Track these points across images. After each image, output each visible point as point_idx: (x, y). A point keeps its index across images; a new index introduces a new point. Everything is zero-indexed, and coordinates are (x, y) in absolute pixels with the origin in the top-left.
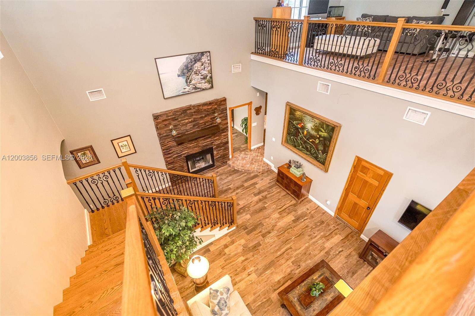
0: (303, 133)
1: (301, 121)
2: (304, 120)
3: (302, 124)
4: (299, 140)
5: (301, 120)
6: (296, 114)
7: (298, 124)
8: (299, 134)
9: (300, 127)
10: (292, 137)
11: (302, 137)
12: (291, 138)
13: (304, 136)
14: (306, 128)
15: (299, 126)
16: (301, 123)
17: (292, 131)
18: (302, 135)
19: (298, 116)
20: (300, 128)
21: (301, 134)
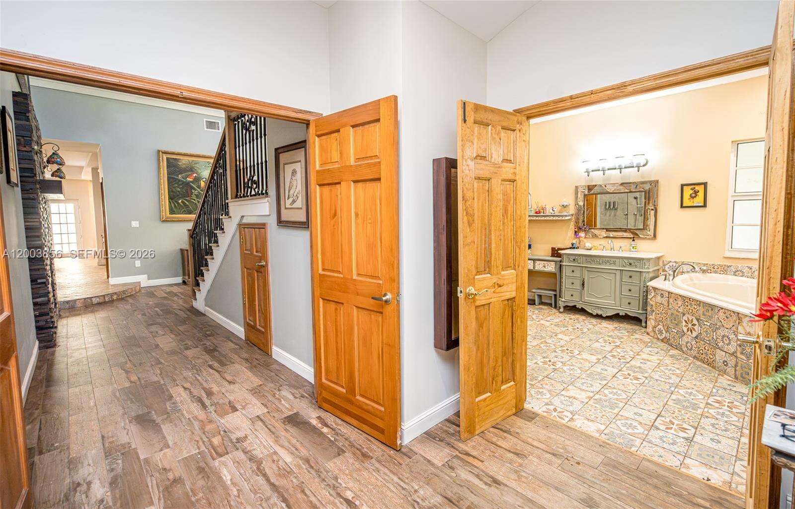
0: (199, 187)
1: (192, 171)
2: (196, 168)
3: (194, 175)
4: (194, 200)
5: (191, 169)
6: (180, 164)
7: (188, 176)
8: (193, 191)
9: (191, 180)
10: (180, 201)
11: (199, 193)
12: (178, 203)
13: (201, 190)
14: (202, 177)
15: (188, 179)
16: (191, 175)
17: (179, 191)
18: (198, 190)
19: (184, 166)
20: (192, 182)
21: (195, 190)
